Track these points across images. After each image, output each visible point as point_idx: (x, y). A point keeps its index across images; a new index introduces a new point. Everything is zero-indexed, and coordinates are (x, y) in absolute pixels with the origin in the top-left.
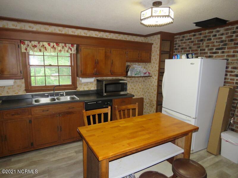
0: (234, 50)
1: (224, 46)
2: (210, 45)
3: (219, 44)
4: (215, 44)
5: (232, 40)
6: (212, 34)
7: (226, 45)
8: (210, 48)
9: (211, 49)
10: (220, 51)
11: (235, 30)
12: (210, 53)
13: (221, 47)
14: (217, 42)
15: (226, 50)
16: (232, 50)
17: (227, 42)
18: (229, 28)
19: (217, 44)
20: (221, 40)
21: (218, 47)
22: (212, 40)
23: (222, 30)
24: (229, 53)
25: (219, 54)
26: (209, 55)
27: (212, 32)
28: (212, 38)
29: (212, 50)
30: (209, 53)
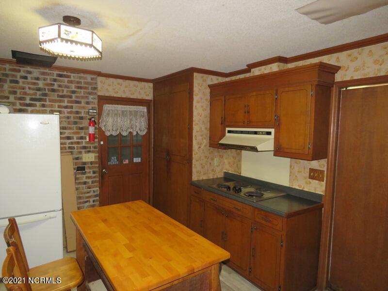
0: (59, 104)
1: (43, 96)
2: (19, 91)
3: (34, 91)
4: (28, 91)
5: (53, 90)
6: (18, 75)
7: (45, 95)
8: (18, 95)
9: (20, 99)
10: (38, 103)
11: (55, 77)
12: (21, 104)
13: (38, 97)
14: (29, 88)
15: (47, 103)
16: (57, 104)
17: (47, 92)
18: (47, 73)
19: (31, 92)
20: (37, 86)
21: (34, 97)
22: (21, 84)
23: (36, 72)
24: (52, 108)
25: (37, 108)
26: (18, 107)
27: (19, 71)
28: (21, 81)
29: (24, 100)
30: (18, 104)
